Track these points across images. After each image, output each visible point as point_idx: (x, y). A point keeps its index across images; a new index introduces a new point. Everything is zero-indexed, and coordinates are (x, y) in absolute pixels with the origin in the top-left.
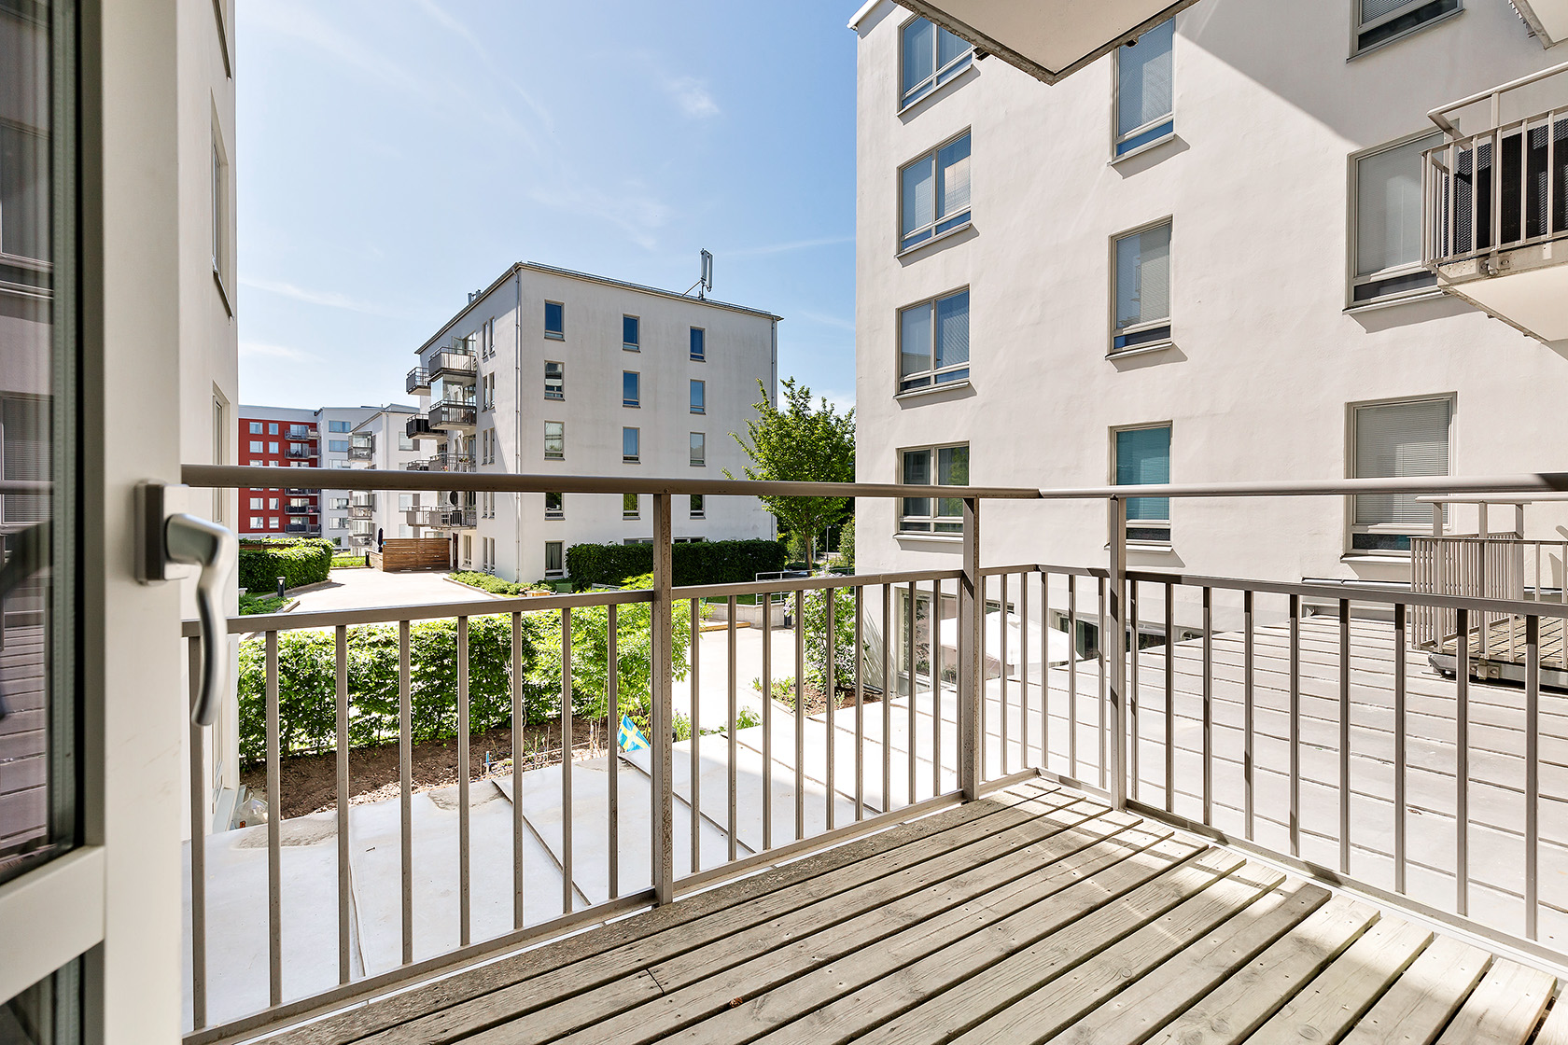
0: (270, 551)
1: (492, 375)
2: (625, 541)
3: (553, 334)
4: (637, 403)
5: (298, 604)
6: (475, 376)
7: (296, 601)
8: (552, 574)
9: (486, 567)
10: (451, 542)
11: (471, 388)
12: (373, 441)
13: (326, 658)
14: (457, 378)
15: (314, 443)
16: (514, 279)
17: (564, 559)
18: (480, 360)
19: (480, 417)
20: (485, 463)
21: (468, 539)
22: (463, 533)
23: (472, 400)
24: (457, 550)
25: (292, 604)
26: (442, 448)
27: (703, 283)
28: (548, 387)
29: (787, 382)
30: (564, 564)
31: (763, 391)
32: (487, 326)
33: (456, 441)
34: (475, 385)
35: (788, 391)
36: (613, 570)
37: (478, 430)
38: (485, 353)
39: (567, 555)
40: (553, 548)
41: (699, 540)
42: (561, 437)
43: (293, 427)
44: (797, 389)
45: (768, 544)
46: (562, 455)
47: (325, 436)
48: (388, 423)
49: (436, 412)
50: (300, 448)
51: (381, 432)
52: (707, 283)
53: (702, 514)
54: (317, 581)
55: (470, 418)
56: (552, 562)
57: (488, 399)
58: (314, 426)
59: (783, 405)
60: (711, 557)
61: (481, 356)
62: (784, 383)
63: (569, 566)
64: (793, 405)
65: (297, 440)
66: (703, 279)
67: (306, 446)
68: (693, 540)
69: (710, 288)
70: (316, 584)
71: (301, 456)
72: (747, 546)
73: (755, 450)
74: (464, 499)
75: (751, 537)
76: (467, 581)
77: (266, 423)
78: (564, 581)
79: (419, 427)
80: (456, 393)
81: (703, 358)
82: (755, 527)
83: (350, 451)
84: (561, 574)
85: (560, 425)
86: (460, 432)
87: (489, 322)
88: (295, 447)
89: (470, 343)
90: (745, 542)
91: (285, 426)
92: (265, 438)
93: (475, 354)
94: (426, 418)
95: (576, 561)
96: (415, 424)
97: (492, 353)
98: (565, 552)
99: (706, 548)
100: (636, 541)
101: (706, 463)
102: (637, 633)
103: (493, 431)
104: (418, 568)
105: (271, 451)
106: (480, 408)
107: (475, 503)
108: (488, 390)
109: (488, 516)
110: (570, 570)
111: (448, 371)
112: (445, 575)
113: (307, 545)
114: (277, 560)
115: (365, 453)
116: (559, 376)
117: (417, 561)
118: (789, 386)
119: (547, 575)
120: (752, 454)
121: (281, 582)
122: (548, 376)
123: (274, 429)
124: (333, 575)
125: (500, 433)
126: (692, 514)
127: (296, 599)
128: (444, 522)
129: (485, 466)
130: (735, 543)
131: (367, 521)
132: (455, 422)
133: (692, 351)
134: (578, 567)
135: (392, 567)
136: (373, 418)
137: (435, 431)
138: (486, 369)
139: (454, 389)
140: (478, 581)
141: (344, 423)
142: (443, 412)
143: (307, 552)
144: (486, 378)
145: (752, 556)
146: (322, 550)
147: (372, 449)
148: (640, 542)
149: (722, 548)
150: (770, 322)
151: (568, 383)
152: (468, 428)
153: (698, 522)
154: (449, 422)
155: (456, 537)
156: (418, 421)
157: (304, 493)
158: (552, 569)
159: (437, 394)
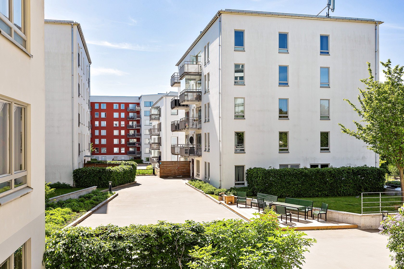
0: (108, 168)
1: (208, 74)
2: (280, 166)
3: (240, 48)
4: (287, 84)
5: (117, 195)
6: (201, 75)
7: (116, 194)
8: (238, 184)
9: (206, 178)
10: (191, 163)
11: (199, 82)
12: (160, 111)
13: (87, 245)
14: (192, 77)
15: (138, 112)
16: (218, 20)
17: (245, 176)
18: (203, 66)
19: (203, 96)
20: (205, 122)
21: (198, 162)
22: (196, 159)
23: (200, 88)
24: (193, 167)
25: (115, 195)
26: (187, 114)
27: (329, 7)
28: (236, 78)
29: (385, 63)
30: (245, 179)
31: (370, 70)
32: (206, 48)
33: (193, 110)
34: (201, 80)
35: (386, 69)
36: (272, 184)
37: (202, 104)
38: (205, 62)
39: (247, 173)
40: (239, 169)
41: (326, 166)
42: (243, 105)
43: (131, 106)
44: (393, 67)
45: (373, 170)
46: (243, 116)
47: (143, 109)
48: (166, 101)
49: (183, 95)
50: (133, 115)
51: (163, 107)
52: (331, 7)
53: (328, 149)
54: (129, 182)
55: (199, 98)
56: (238, 177)
57: (207, 87)
58: (138, 104)
59: (383, 79)
60: (333, 177)
61: (204, 64)
62: (383, 64)
63: (247, 180)
64: (390, 78)
65: (132, 111)
66: (329, 5)
67: (135, 114)
68: (323, 166)
69: (333, 10)
70: (129, 184)
71: (133, 118)
72: (358, 171)
73: (361, 110)
74: (196, 141)
75: (360, 164)
76: (195, 185)
77: (120, 104)
78: (245, 188)
79: (176, 104)
80: (193, 85)
81: (328, 53)
82: (363, 158)
83: (150, 116)
84: (243, 184)
85: (243, 99)
86: (194, 105)
87: (207, 46)
88: (131, 115)
89: (199, 57)
90: (356, 168)
91: (127, 105)
92: (119, 111)
93: (201, 63)
94: (179, 98)
95: (251, 178)
96: (174, 102)
97: (209, 62)
98: (245, 171)
99: (330, 172)
100: (287, 166)
101: (331, 118)
102: (257, 252)
103: (209, 104)
104: (175, 177)
105: (122, 117)
106: (203, 92)
107: (201, 143)
108: (207, 82)
109: (207, 150)
110: (248, 182)
111: (188, 74)
112: (187, 181)
113: (125, 164)
114: (111, 172)
115: (157, 117)
116: (242, 71)
117: (175, 173)
118: (387, 66)
119: (236, 184)
120: (359, 112)
121: (110, 184)
122: (236, 72)
123: (123, 106)
124: (138, 179)
125: (212, 105)
126: (321, 150)
127: (117, 192)
128: (186, 153)
129: (205, 123)
130: (349, 169)
131: (158, 150)
132: (192, 101)
133: (322, 48)
134: (252, 181)
135: (164, 176)
136: (160, 99)
137: (184, 105)
138: (205, 72)
139: (192, 82)
140: (200, 186)
141: (150, 102)
142: (186, 95)
143: (125, 168)
144: (205, 76)
145: (361, 177)
146: (131, 167)
147: (160, 115)
148: (289, 167)
149: (340, 172)
150: (373, 26)
151: (247, 74)
152: (197, 103)
153: (325, 155)
154: (188, 101)
155: (193, 161)
156: (176, 100)
157: (135, 136)
158: (238, 181)
159: (183, 86)
